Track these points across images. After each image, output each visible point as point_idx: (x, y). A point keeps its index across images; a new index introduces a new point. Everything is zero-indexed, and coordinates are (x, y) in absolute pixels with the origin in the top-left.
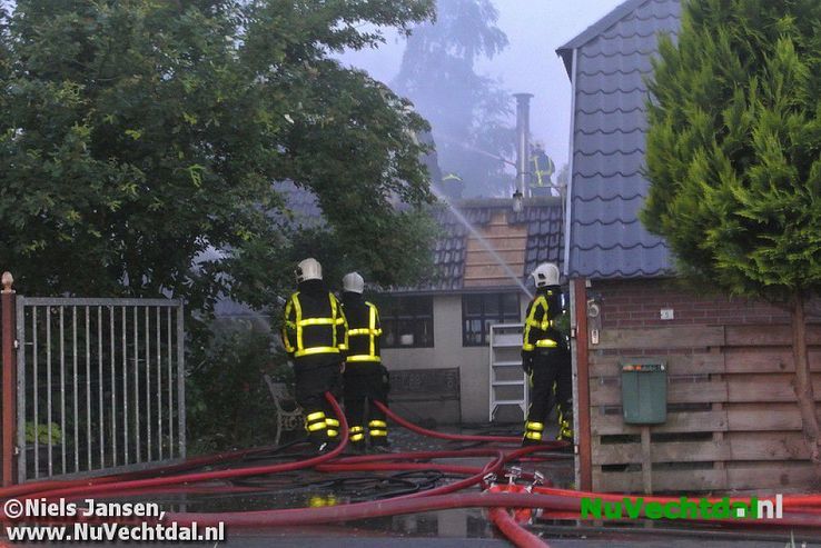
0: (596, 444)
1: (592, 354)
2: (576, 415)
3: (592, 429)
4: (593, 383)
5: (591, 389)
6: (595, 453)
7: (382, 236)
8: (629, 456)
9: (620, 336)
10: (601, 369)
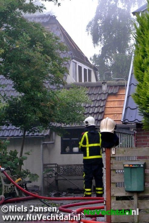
0: (113, 200)
1: (112, 159)
2: (105, 187)
3: (112, 193)
4: (112, 172)
5: (112, 175)
6: (113, 204)
7: (42, 101)
8: (128, 206)
9: (125, 151)
10: (116, 166)
